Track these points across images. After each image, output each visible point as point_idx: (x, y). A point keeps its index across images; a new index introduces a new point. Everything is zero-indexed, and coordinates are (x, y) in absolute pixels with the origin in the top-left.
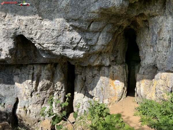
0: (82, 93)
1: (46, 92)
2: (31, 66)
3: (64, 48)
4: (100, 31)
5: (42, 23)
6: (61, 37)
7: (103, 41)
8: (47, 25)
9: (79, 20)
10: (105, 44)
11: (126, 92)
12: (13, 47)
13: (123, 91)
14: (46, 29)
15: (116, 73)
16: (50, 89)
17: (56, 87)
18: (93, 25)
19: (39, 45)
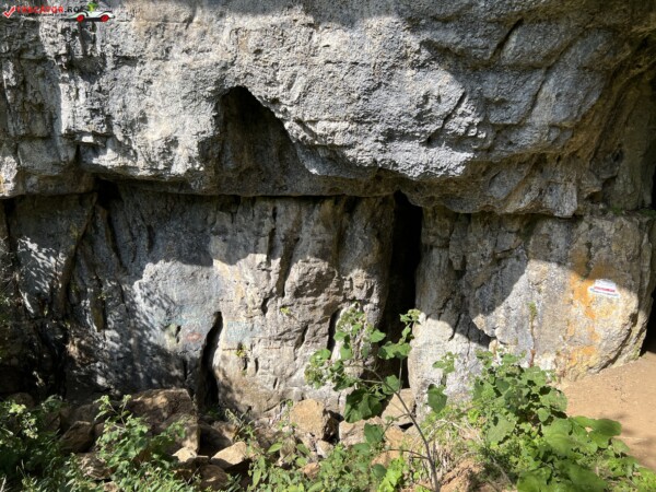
0: (443, 320)
1: (314, 302)
2: (268, 204)
3: (390, 136)
4: (548, 65)
5: (315, 37)
6: (382, 93)
7: (559, 109)
8: (334, 45)
9: (460, 19)
10: (564, 120)
11: (644, 334)
12: (211, 134)
13: (630, 330)
14: (329, 62)
15: (603, 251)
16: (329, 293)
17: (348, 286)
18: (518, 40)
19: (298, 127)
